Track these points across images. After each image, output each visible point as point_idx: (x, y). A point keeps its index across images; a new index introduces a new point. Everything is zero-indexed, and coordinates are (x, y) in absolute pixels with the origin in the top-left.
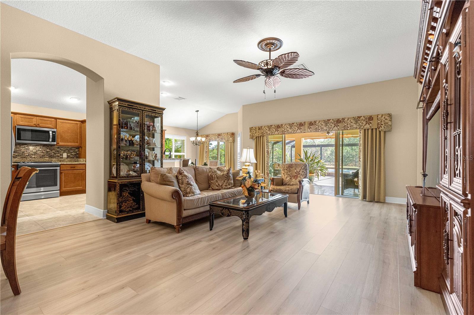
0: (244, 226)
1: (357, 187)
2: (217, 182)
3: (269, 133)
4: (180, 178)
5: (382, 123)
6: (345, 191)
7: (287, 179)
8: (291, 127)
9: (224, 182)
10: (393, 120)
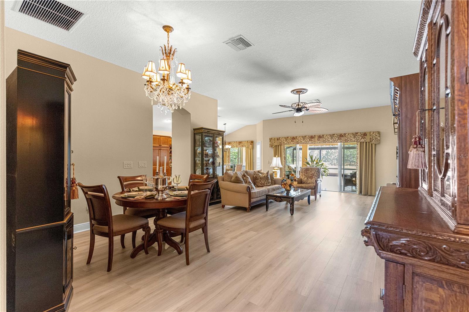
0: (291, 207)
1: (355, 185)
2: (261, 181)
3: (285, 143)
4: (245, 179)
5: (373, 138)
6: (345, 187)
7: (305, 179)
8: (304, 139)
9: (265, 181)
10: (381, 136)
